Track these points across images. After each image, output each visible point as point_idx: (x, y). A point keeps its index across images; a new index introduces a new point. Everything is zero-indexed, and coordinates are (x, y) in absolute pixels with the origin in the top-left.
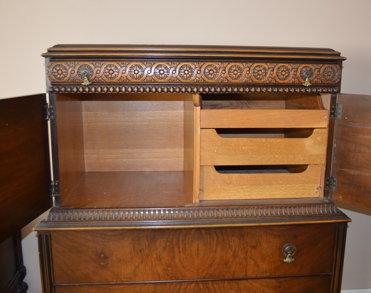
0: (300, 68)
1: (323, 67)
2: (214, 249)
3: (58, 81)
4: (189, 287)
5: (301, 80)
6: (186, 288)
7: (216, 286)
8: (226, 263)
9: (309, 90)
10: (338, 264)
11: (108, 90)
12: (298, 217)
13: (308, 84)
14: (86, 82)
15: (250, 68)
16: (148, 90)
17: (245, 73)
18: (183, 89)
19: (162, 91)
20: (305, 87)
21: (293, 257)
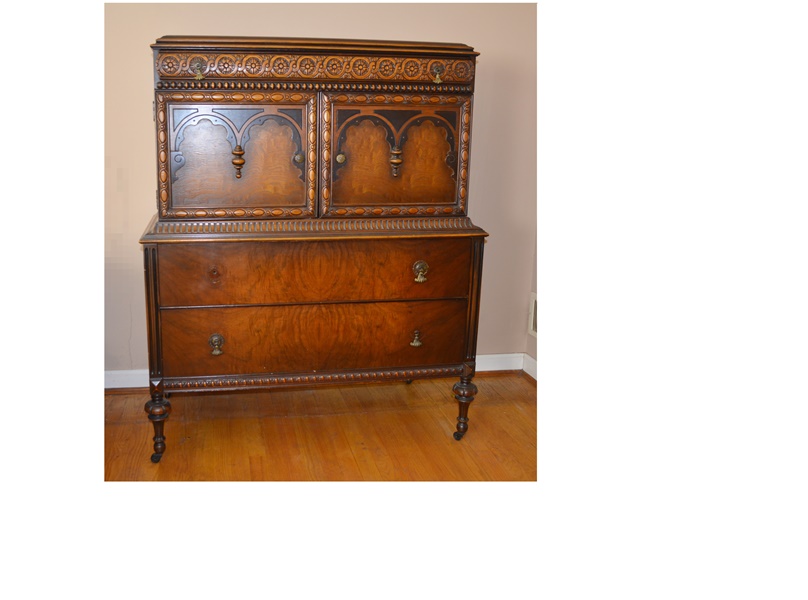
0: (430, 64)
1: (455, 63)
2: (339, 266)
3: (168, 75)
4: (310, 311)
5: (431, 76)
6: (308, 312)
7: (340, 310)
8: (352, 283)
9: (440, 89)
10: (475, 286)
11: (222, 86)
12: (429, 230)
13: (439, 81)
14: (199, 77)
15: (376, 62)
16: (265, 86)
17: (370, 68)
18: (304, 86)
19: (281, 87)
20: (436, 84)
21: (425, 276)
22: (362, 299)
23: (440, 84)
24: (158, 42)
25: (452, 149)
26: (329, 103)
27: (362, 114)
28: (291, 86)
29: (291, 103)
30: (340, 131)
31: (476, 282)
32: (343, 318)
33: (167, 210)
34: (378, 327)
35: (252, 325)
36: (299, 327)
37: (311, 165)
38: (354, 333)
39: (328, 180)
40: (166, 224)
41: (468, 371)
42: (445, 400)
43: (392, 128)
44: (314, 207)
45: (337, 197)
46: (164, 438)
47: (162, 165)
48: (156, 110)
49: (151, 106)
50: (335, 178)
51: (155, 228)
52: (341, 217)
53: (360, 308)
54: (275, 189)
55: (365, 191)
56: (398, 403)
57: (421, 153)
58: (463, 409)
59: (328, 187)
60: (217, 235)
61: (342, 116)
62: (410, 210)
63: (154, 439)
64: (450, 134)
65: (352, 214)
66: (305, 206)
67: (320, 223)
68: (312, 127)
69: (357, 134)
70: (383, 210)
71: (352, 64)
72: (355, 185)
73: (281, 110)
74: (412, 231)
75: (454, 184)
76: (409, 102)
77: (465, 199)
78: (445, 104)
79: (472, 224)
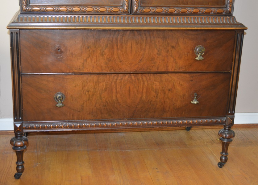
2: (144, 48)
4: (124, 78)
6: (122, 79)
7: (144, 78)
8: (152, 60)
10: (236, 64)
12: (207, 24)
21: (202, 56)
22: (159, 71)
31: (237, 62)
32: (146, 83)
33: (27, 6)
34: (169, 90)
35: (84, 87)
36: (116, 89)
38: (153, 94)
40: (26, 16)
41: (228, 122)
42: (212, 142)
44: (128, 6)
46: (23, 163)
51: (18, 19)
52: (147, 14)
53: (158, 76)
56: (181, 143)
58: (225, 146)
62: (194, 10)
63: (17, 163)
65: (154, 12)
66: (122, 6)
67: (132, 18)
70: (175, 10)
77: (232, 3)
79: (236, 21)
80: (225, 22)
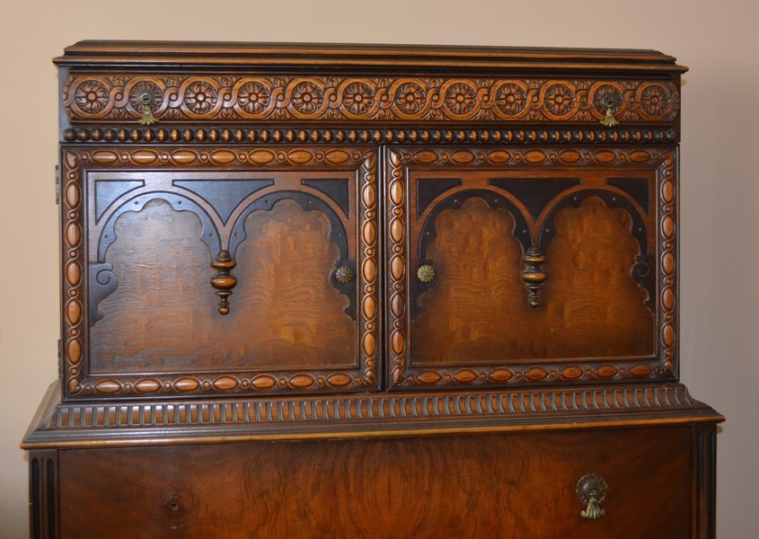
0: (593, 89)
1: (641, 87)
2: (426, 489)
3: (87, 115)
5: (596, 113)
8: (454, 523)
9: (615, 136)
11: (193, 137)
12: (606, 411)
13: (612, 122)
14: (148, 118)
15: (489, 89)
16: (277, 136)
17: (480, 99)
18: (352, 136)
19: (307, 137)
20: (606, 128)
21: (601, 507)
23: (614, 128)
24: (68, 53)
25: (644, 251)
26: (401, 166)
27: (464, 187)
28: (327, 136)
29: (326, 167)
30: (422, 220)
33: (80, 379)
37: (368, 287)
39: (401, 315)
40: (77, 409)
43: (525, 213)
44: (374, 370)
45: (419, 349)
47: (72, 291)
48: (62, 182)
49: (52, 175)
50: (415, 310)
51: (55, 417)
52: (430, 388)
54: (297, 335)
55: (475, 336)
57: (582, 259)
59: (402, 330)
60: (179, 431)
61: (426, 192)
62: (567, 372)
64: (638, 222)
65: (451, 383)
66: (358, 369)
67: (387, 403)
68: (367, 213)
69: (457, 224)
70: (512, 373)
71: (443, 92)
72: (455, 324)
73: (306, 182)
74: (572, 414)
75: (651, 319)
76: (555, 163)
77: (674, 347)
78: (626, 164)
79: (690, 398)
80: (658, 403)
